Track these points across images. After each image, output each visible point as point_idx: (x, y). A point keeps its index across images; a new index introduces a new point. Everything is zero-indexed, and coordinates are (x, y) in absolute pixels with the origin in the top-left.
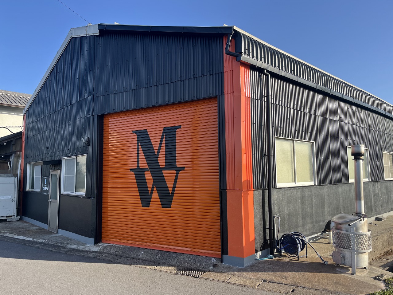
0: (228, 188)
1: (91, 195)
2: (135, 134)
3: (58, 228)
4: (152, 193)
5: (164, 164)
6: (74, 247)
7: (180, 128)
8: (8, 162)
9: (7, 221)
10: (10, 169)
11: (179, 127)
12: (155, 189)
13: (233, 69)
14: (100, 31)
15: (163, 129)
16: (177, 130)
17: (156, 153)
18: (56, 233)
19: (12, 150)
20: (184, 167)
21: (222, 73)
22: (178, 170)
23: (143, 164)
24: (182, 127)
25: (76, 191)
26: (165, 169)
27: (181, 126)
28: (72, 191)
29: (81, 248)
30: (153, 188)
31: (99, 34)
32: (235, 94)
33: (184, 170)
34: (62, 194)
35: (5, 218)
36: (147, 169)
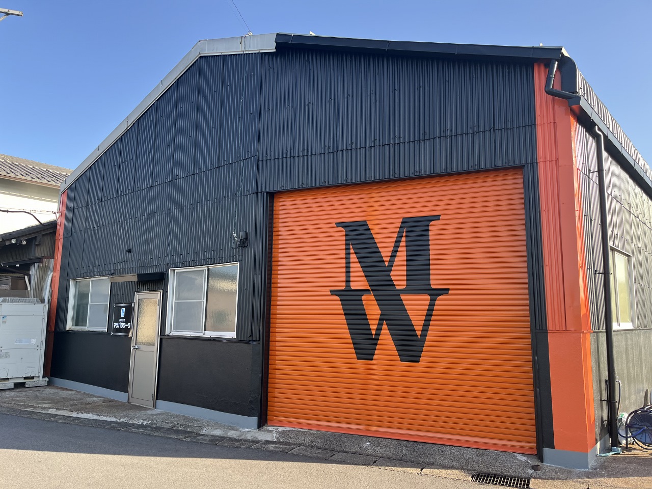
0: (550, 326)
1: (250, 336)
2: (342, 229)
3: (157, 399)
4: (378, 334)
5: (405, 283)
6: (218, 432)
7: (439, 219)
8: (26, 278)
9: (27, 386)
10: (29, 289)
11: (437, 218)
12: (385, 327)
13: (557, 120)
14: (279, 45)
15: (401, 220)
16: (432, 223)
17: (387, 264)
18: (151, 408)
19: (35, 254)
20: (448, 290)
21: (533, 125)
22: (435, 294)
23: (359, 281)
24: (441, 218)
25: (205, 330)
26: (406, 291)
27: (440, 215)
28: (196, 329)
29: (232, 434)
30: (380, 325)
31: (275, 51)
32: (561, 162)
33: (447, 294)
34: (168, 335)
35: (22, 381)
36: (368, 290)
